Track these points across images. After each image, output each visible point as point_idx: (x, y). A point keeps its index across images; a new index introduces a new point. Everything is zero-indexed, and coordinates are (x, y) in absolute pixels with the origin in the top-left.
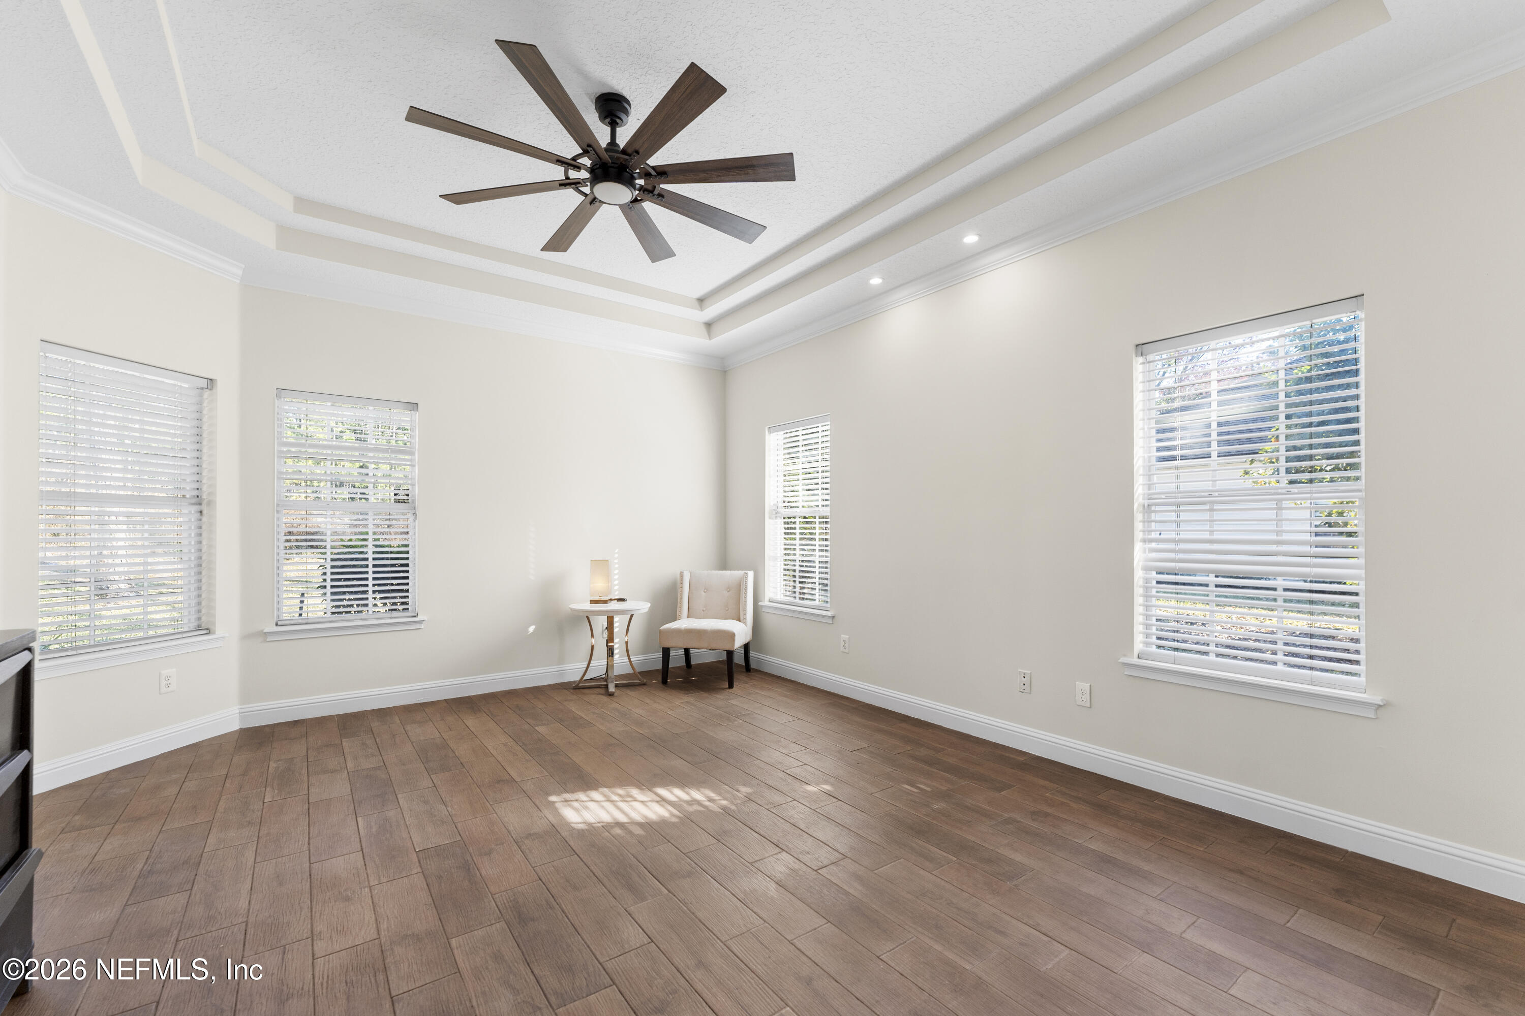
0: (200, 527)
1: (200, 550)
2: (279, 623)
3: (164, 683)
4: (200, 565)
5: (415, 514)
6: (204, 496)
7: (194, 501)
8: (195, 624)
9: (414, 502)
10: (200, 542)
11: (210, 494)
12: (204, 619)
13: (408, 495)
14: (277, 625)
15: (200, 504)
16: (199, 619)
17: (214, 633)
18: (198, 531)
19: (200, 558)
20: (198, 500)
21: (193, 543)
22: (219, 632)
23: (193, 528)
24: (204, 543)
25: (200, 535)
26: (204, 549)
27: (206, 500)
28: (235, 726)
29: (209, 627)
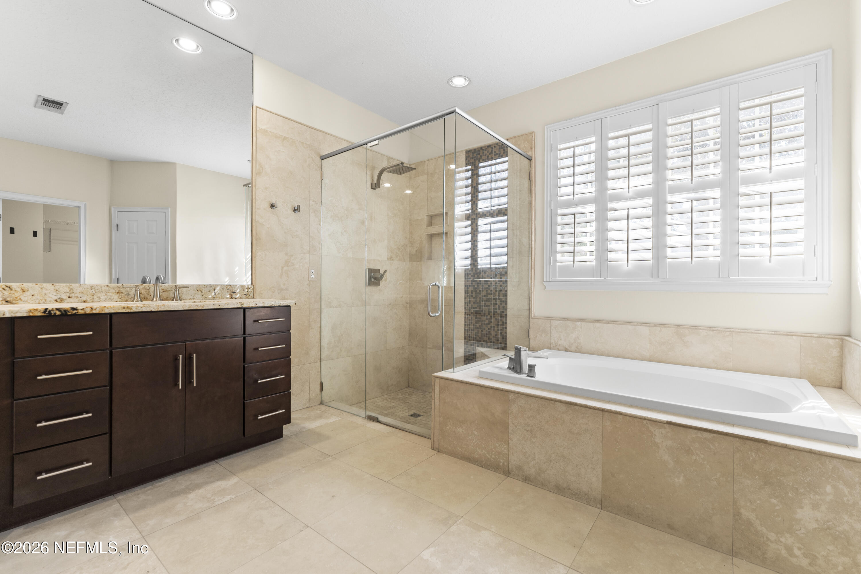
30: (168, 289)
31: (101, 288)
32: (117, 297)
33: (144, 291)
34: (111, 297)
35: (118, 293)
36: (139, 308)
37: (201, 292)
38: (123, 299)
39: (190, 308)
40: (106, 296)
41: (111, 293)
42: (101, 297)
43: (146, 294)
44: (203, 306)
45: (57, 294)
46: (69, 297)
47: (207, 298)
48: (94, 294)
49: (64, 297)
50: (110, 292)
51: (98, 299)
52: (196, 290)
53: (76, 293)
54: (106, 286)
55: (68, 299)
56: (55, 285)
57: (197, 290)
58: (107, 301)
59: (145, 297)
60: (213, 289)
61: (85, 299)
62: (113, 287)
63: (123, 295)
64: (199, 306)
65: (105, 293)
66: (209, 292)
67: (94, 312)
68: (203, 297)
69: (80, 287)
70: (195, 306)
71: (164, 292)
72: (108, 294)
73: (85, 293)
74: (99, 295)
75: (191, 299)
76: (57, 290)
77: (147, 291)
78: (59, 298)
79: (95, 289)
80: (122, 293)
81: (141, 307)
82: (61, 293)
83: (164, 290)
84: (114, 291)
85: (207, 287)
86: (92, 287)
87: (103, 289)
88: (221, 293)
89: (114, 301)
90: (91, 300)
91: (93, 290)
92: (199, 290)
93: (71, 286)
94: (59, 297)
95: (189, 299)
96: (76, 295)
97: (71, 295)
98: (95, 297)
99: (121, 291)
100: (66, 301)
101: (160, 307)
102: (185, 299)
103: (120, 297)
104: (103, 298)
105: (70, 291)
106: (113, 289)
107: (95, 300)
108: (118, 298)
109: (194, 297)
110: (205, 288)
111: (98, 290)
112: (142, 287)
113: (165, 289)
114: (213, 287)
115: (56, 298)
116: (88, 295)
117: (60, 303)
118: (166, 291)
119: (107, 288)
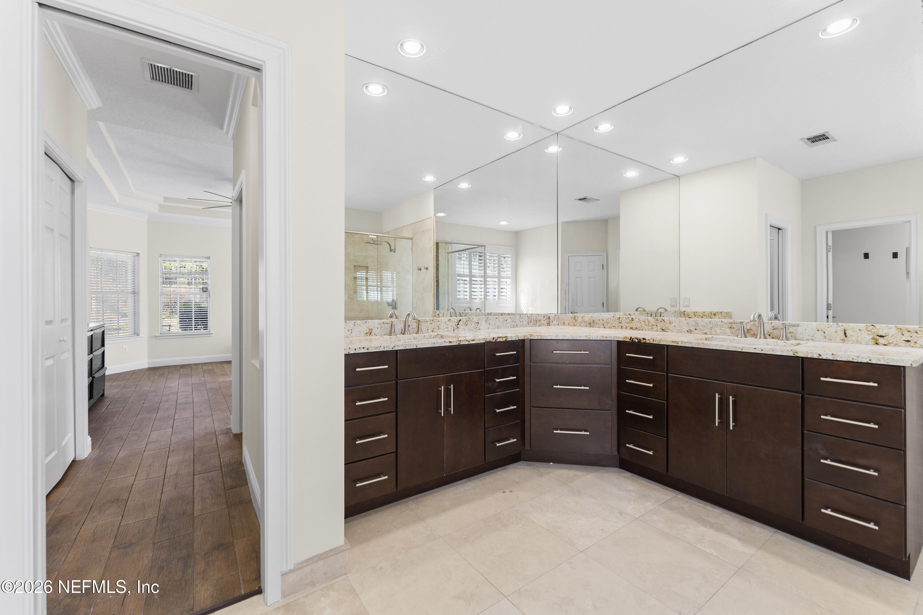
0: (135, 301)
1: (135, 309)
2: (161, 333)
3: (124, 350)
4: (135, 313)
5: (209, 296)
6: (136, 291)
7: (133, 293)
8: (133, 332)
9: (209, 291)
10: (135, 306)
11: (138, 290)
12: (136, 331)
13: (207, 289)
14: (160, 334)
15: (135, 294)
16: (135, 331)
17: (139, 335)
18: (134, 302)
19: (135, 311)
20: (134, 293)
21: (132, 306)
22: (141, 335)
23: (132, 301)
24: (136, 306)
25: (135, 304)
26: (136, 308)
27: (137, 292)
28: (146, 366)
29: (138, 333)
30: (779, 327)
31: (717, 323)
32: (729, 332)
33: (754, 327)
34: (725, 331)
35: (730, 328)
36: (684, 343)
37: (823, 333)
38: (734, 333)
39: (727, 348)
40: (721, 330)
41: (725, 328)
42: (717, 331)
43: (755, 330)
44: (743, 348)
45: (688, 326)
46: (695, 329)
47: (832, 340)
48: (712, 328)
49: (693, 329)
50: (724, 326)
51: (715, 332)
52: (815, 329)
53: (700, 327)
54: (721, 322)
55: (694, 330)
56: (687, 319)
57: (817, 329)
58: (722, 335)
59: (755, 333)
60: (842, 330)
61: (706, 332)
62: (726, 323)
63: (734, 330)
64: (737, 348)
65: (720, 328)
66: (835, 333)
67: (655, 342)
68: (826, 338)
69: (702, 322)
70: (733, 347)
71: (774, 330)
72: (722, 328)
73: (705, 327)
74: (716, 329)
75: (809, 340)
76: (688, 323)
77: (756, 328)
78: (690, 330)
79: (712, 323)
80: (733, 328)
81: (685, 343)
82: (690, 326)
83: (774, 328)
84: (727, 326)
85: (832, 327)
86: (711, 322)
87: (719, 323)
88: (857, 336)
89: (727, 335)
90: (710, 332)
91: (711, 325)
92: (819, 330)
93: (696, 320)
94: (689, 328)
95: (805, 340)
96: (700, 328)
97: (696, 328)
98: (713, 330)
99: (733, 327)
100: (693, 332)
101: (700, 344)
102: (800, 339)
103: (732, 332)
104: (718, 331)
105: (696, 324)
106: (726, 324)
107: (713, 333)
108: (731, 333)
109: (812, 338)
110: (829, 327)
111: (715, 325)
112: (751, 324)
113: (776, 326)
114: (842, 326)
115: (687, 330)
116: (707, 329)
117: (690, 333)
118: (777, 328)
119: (722, 323)
